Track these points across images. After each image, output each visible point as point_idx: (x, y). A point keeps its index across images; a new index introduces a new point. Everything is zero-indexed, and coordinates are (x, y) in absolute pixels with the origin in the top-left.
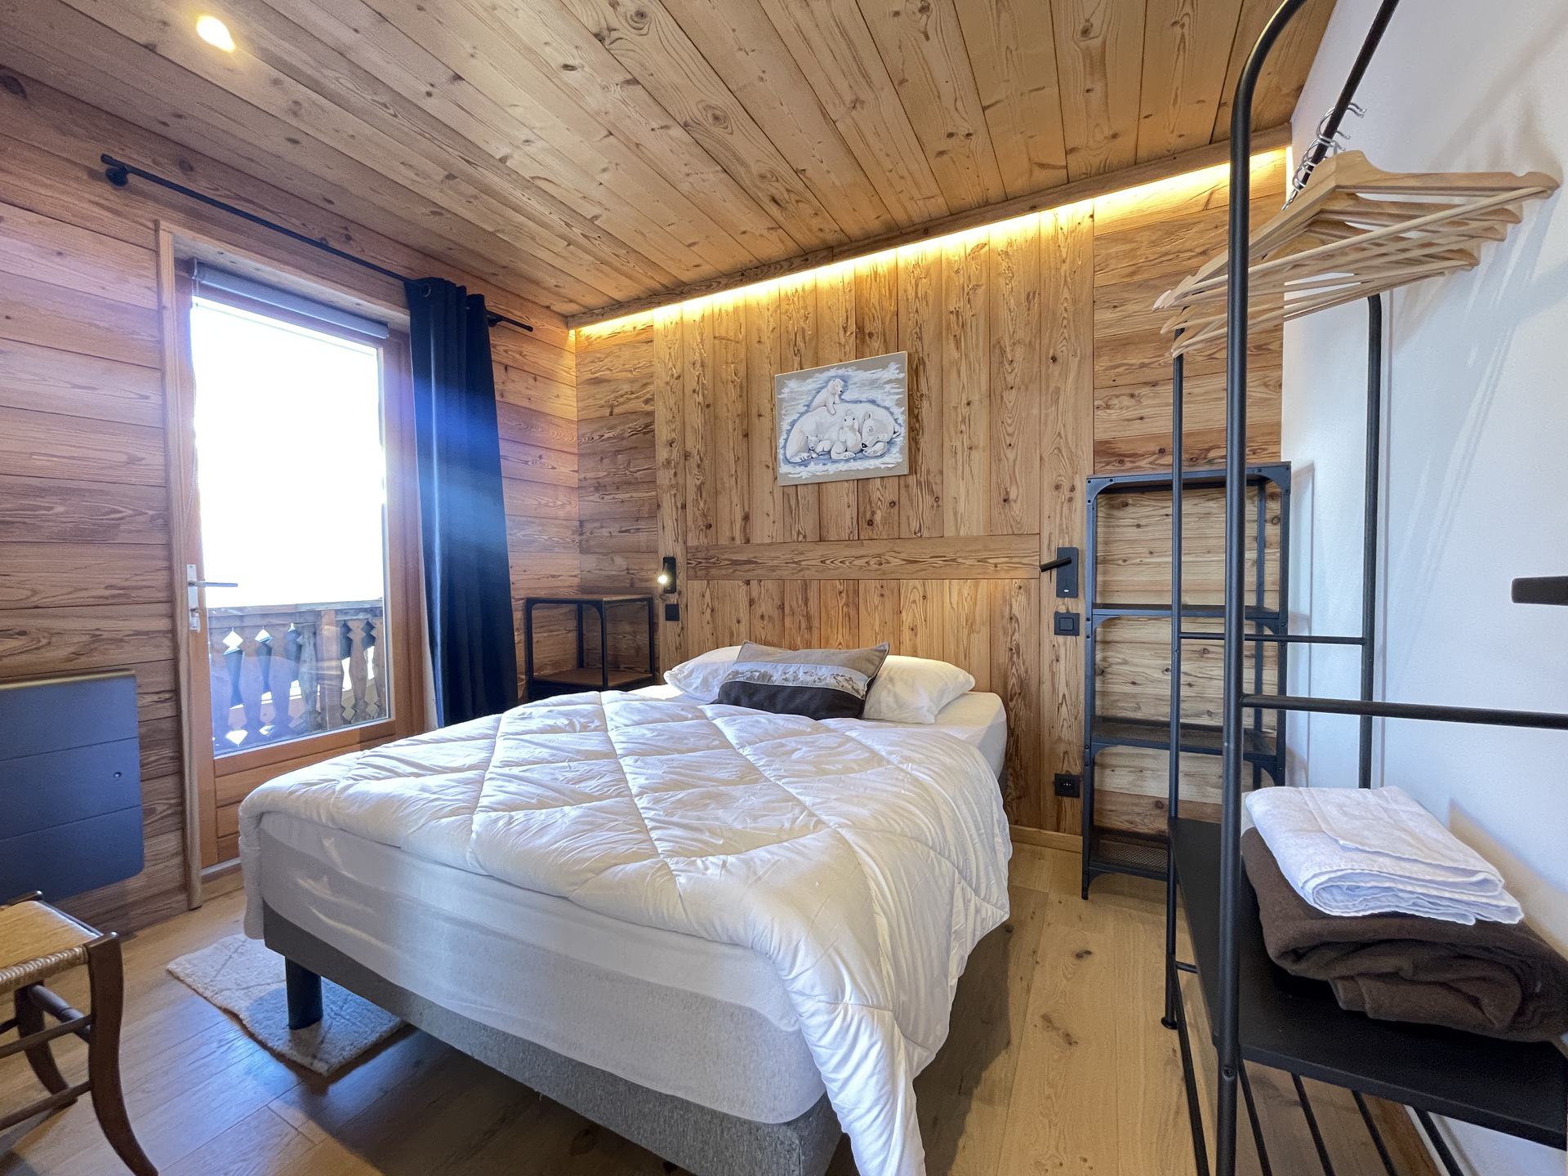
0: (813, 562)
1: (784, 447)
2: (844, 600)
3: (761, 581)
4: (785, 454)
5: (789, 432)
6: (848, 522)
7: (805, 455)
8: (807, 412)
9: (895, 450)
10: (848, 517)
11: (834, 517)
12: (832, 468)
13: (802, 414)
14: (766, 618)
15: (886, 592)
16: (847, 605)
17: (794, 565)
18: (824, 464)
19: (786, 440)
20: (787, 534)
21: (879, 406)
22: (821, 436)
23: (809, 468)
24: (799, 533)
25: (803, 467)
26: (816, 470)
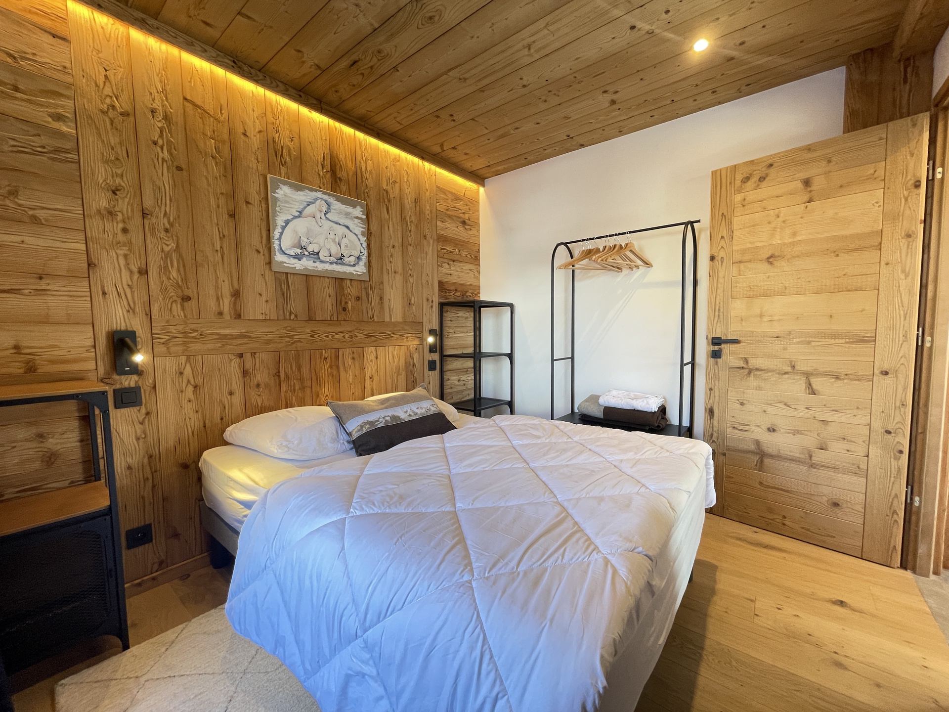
0: (304, 337)
1: (280, 239)
2: (328, 364)
3: (255, 353)
4: (280, 245)
5: (284, 228)
6: (330, 307)
7: (299, 251)
8: (299, 217)
9: (362, 263)
10: (329, 304)
11: (319, 302)
12: (320, 267)
13: (295, 217)
14: (262, 385)
15: (355, 355)
16: (331, 367)
17: (287, 339)
18: (314, 262)
19: (281, 234)
20: (281, 312)
21: (351, 231)
22: (311, 240)
23: (301, 262)
24: (291, 313)
25: (296, 260)
26: (306, 264)
